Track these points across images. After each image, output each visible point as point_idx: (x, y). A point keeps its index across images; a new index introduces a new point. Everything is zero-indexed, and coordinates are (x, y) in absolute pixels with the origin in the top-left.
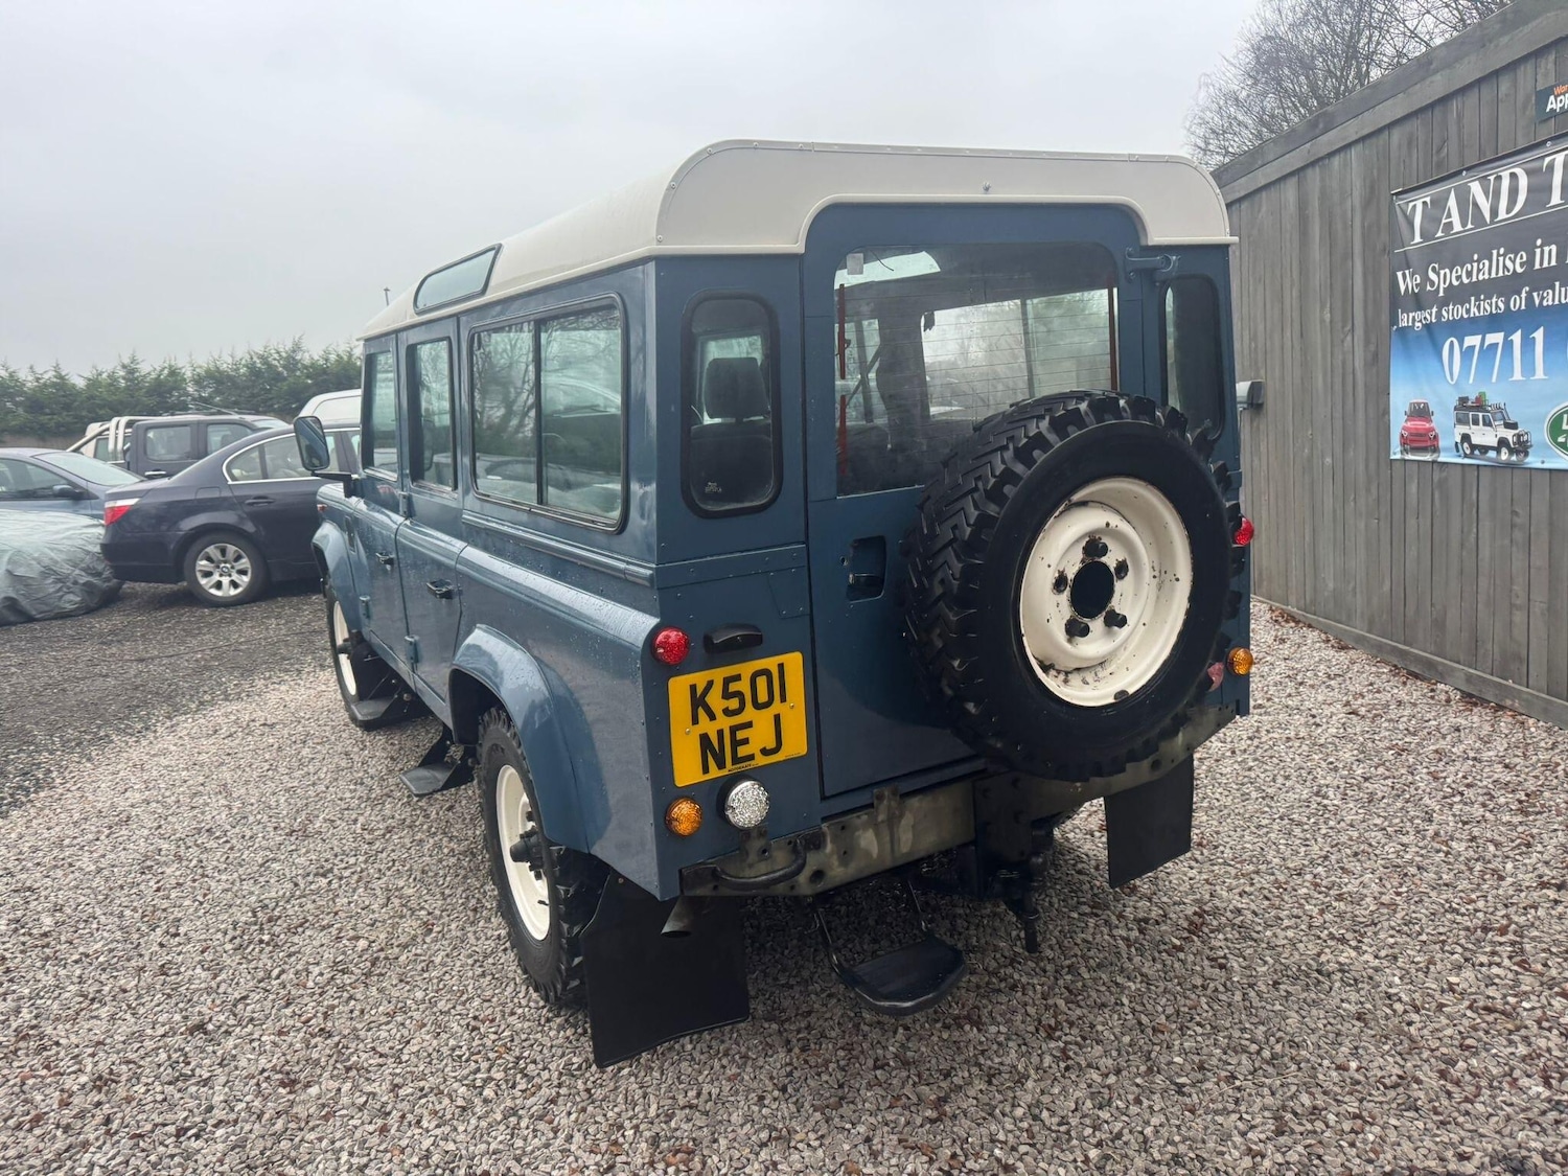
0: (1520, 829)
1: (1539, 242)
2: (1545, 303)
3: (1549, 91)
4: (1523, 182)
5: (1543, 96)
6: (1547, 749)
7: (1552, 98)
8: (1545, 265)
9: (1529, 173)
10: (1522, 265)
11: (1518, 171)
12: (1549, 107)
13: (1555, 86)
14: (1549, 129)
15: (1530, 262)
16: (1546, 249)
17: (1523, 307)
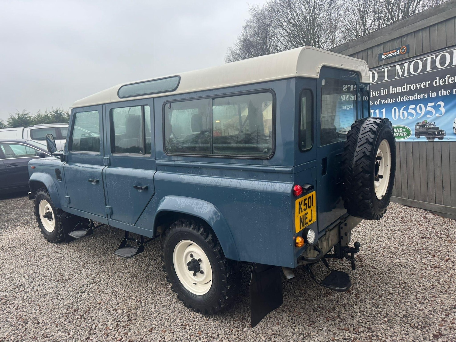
0: (406, 226)
1: (382, 89)
2: (385, 103)
3: (382, 54)
4: (376, 75)
5: (380, 55)
6: (396, 208)
7: (383, 56)
8: (384, 94)
9: (377, 72)
10: (378, 94)
11: (375, 72)
12: (382, 58)
13: (384, 53)
14: (383, 63)
15: (380, 93)
16: (384, 90)
17: (379, 104)
